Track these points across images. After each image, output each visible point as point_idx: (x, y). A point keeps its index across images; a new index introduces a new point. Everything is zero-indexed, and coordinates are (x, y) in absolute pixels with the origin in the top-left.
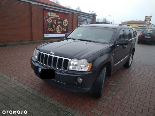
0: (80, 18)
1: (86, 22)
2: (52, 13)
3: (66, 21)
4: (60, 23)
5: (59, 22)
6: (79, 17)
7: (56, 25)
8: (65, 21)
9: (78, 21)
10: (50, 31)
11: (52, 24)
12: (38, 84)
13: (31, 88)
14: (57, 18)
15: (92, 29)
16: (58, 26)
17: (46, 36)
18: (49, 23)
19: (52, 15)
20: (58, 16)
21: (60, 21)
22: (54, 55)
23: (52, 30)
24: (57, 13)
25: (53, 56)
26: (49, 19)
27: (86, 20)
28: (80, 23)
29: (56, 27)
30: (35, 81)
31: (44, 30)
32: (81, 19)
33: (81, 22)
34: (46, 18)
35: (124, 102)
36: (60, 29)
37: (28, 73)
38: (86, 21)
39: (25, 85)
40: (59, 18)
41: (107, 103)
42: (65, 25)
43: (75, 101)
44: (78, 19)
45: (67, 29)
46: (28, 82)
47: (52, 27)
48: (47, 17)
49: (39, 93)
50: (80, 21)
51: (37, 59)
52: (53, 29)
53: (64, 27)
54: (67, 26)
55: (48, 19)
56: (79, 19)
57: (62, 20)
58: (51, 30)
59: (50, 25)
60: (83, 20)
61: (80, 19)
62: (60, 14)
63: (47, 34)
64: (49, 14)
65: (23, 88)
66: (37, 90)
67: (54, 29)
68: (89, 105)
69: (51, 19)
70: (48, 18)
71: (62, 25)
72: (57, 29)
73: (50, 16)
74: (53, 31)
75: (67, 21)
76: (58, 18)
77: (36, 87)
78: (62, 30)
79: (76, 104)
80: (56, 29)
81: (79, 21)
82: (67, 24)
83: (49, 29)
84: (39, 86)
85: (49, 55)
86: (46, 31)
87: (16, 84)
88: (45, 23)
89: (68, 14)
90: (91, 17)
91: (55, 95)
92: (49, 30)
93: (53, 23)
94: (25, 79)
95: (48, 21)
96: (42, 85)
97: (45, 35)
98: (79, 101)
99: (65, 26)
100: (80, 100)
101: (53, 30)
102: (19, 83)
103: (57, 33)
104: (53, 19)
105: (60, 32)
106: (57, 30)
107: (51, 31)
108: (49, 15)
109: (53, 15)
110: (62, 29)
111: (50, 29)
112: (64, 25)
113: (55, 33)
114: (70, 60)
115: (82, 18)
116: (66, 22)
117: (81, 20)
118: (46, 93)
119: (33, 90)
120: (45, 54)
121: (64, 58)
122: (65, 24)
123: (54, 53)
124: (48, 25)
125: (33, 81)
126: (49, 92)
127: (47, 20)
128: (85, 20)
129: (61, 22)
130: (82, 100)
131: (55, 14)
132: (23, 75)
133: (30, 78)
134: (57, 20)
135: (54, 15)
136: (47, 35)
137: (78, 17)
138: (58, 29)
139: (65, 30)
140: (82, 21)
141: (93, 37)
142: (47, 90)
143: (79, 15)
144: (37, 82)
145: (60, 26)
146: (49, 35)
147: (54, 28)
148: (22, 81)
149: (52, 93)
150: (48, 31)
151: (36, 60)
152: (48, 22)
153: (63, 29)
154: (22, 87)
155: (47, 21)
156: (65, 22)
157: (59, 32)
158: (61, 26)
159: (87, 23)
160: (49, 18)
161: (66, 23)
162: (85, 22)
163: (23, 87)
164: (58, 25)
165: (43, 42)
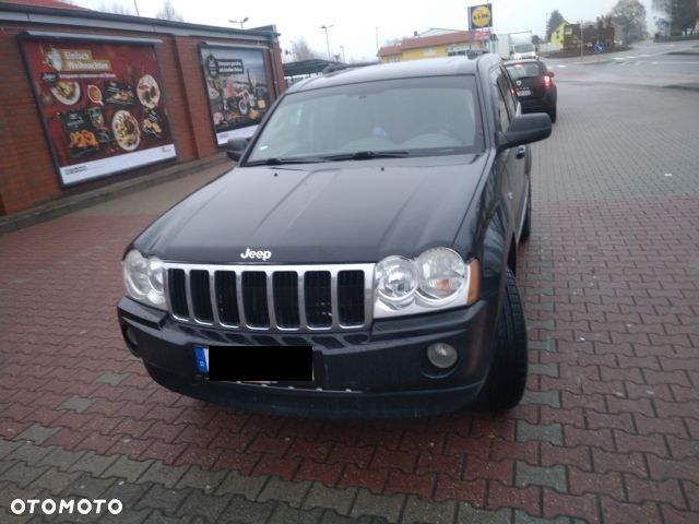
0: (211, 57)
1: (242, 73)
2: (68, 54)
3: (148, 81)
4: (125, 98)
5: (117, 97)
6: (205, 53)
7: (109, 110)
8: (145, 83)
9: (206, 73)
10: (82, 149)
11: (84, 107)
12: (181, 432)
13: (159, 465)
14: (101, 76)
15: (365, 97)
16: (119, 118)
17: (69, 175)
18: (70, 109)
19: (72, 66)
20: (104, 66)
21: (122, 87)
22: (269, 262)
23: (94, 142)
24: (97, 48)
25: (269, 270)
26: (62, 84)
27: (240, 61)
28: (216, 81)
29: (108, 122)
30: (156, 420)
31: (49, 148)
32: (216, 61)
33: (222, 78)
34: (47, 86)
35: (615, 396)
36: (131, 130)
37: (91, 388)
38: (241, 67)
39: (114, 457)
40: (111, 73)
41: (554, 422)
42: (151, 106)
43: (417, 461)
44: (204, 62)
45: (164, 124)
46: (125, 435)
47: (88, 125)
48: (50, 77)
49: (220, 475)
50: (214, 73)
51: (165, 308)
52: (97, 133)
53: (147, 117)
54: (159, 109)
55: (55, 86)
56: (208, 62)
57: (127, 84)
58: (89, 139)
59: (73, 116)
60: (227, 67)
61: (212, 65)
62: (111, 52)
63: (70, 164)
64: (55, 59)
65: (119, 478)
66: (200, 462)
67: (103, 134)
68: (490, 459)
69: (74, 87)
70: (54, 83)
71: (135, 108)
72: (116, 130)
73: (63, 68)
74: (100, 144)
75: (155, 85)
76: (108, 76)
77: (180, 448)
78: (143, 132)
79: (431, 470)
80: (111, 134)
81: (210, 72)
82: (156, 99)
83: (75, 136)
84: (198, 440)
85: (238, 269)
86: (62, 153)
87: (64, 465)
88: (46, 113)
89: (151, 46)
90: (258, 46)
91: (303, 460)
92: (80, 145)
93: (90, 104)
94: (93, 425)
95: (59, 97)
96: (203, 428)
97: (63, 170)
98: (430, 451)
99: (150, 110)
100: (432, 444)
101: (98, 137)
102: (78, 455)
103: (123, 152)
104: (84, 83)
105: (135, 142)
106: (118, 137)
107: (90, 147)
108: (58, 66)
109: (75, 61)
110: (141, 127)
111: (80, 139)
112: (144, 103)
113: (112, 155)
114: (368, 269)
115: (218, 55)
116: (153, 88)
117: (218, 67)
118: (255, 466)
119: (178, 471)
120: (212, 269)
121: (334, 270)
122: (148, 97)
123: (267, 255)
124: (65, 118)
125: (149, 424)
126: (265, 453)
127: (55, 92)
128: (233, 64)
129: (126, 90)
130: (441, 443)
131: (86, 55)
132: (68, 405)
133: (118, 411)
134: (105, 84)
135: (83, 61)
136: (77, 171)
137: (199, 53)
138: (120, 132)
139: (158, 129)
140: (221, 70)
141: (378, 130)
142: (248, 446)
143: (201, 44)
144: (168, 420)
145: (127, 113)
146: (84, 169)
147: (100, 131)
148: (87, 437)
149: (283, 457)
150: (76, 149)
151: (162, 311)
152: (62, 104)
153: (147, 123)
154: (107, 474)
155: (53, 97)
156: (143, 87)
157: (129, 144)
158: (131, 113)
159: (246, 74)
160: (58, 79)
161: (153, 93)
162: (235, 73)
163: (114, 471)
164: (118, 107)
165: (68, 207)
